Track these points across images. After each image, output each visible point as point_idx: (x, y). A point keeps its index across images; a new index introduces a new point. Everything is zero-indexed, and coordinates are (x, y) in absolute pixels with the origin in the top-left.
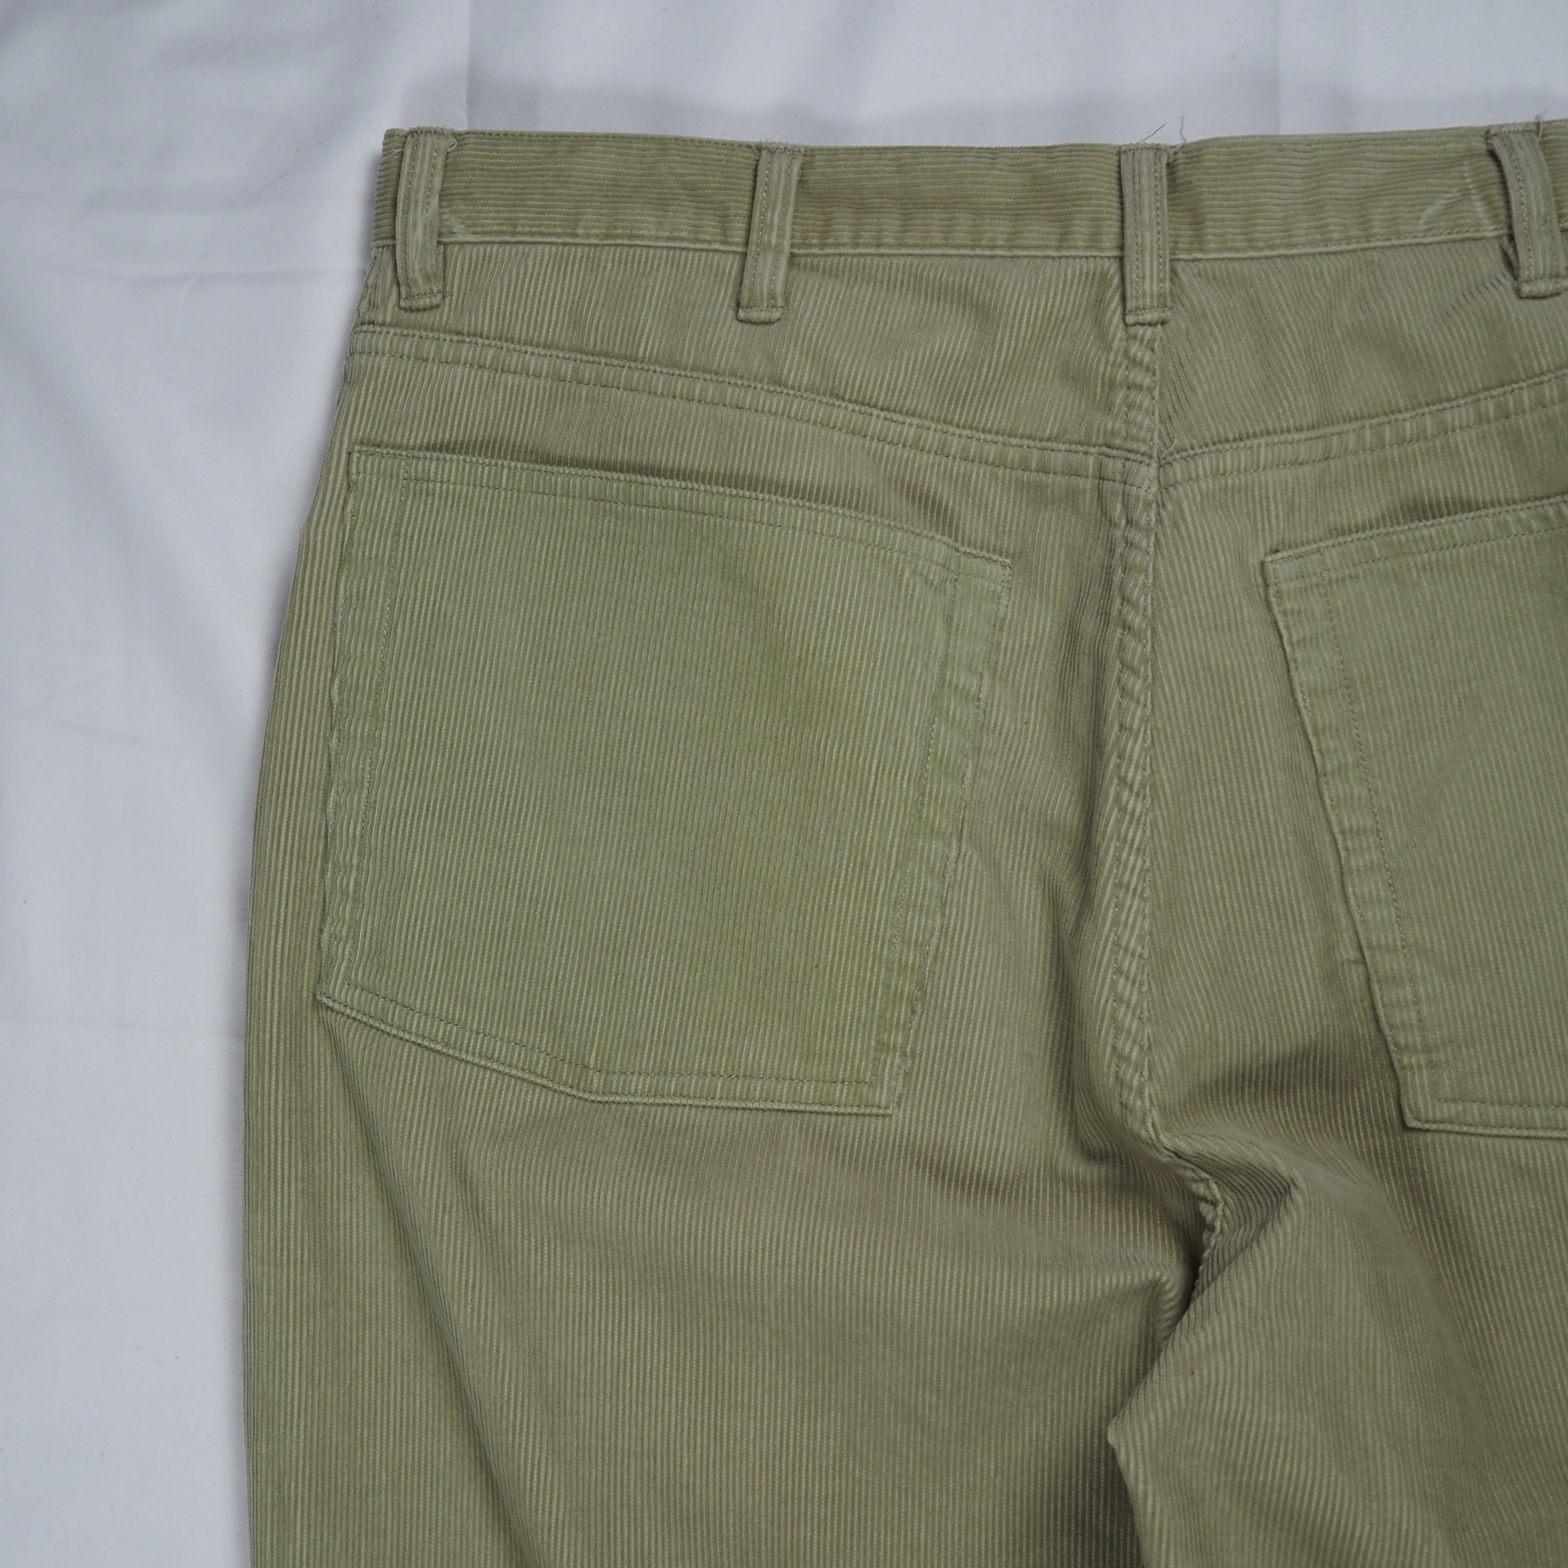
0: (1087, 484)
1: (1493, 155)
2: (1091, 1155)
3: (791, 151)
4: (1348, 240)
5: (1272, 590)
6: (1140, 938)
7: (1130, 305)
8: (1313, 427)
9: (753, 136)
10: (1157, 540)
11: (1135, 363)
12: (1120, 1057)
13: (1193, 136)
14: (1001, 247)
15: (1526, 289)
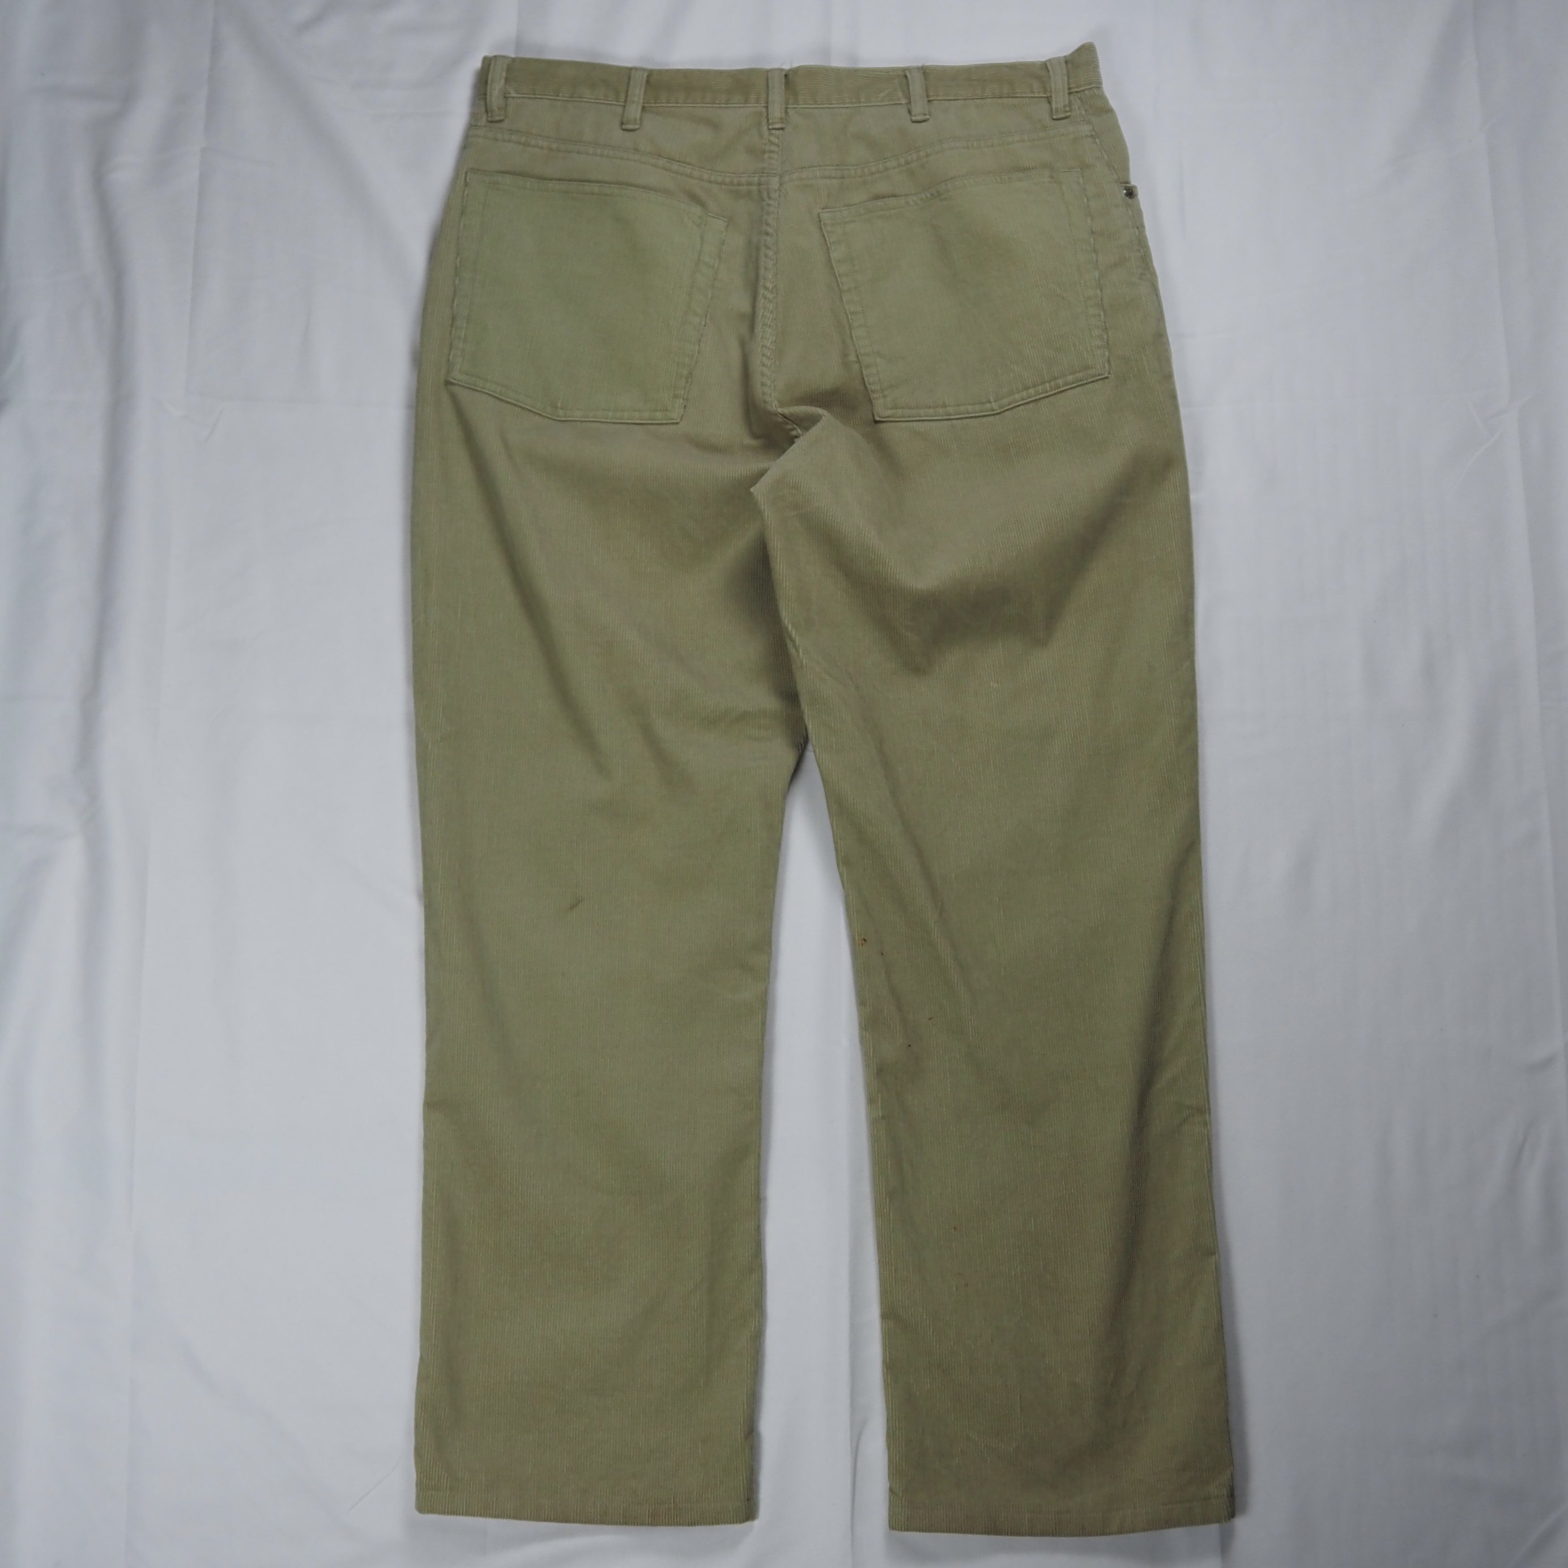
0: (754, 188)
1: (906, 77)
2: (756, 436)
3: (644, 70)
4: (852, 103)
5: (822, 223)
6: (771, 343)
7: (770, 121)
8: (838, 165)
9: (629, 65)
10: (779, 202)
11: (772, 143)
12: (763, 384)
13: (795, 65)
14: (723, 104)
15: (914, 118)
